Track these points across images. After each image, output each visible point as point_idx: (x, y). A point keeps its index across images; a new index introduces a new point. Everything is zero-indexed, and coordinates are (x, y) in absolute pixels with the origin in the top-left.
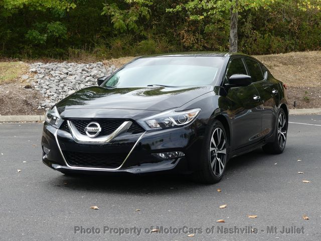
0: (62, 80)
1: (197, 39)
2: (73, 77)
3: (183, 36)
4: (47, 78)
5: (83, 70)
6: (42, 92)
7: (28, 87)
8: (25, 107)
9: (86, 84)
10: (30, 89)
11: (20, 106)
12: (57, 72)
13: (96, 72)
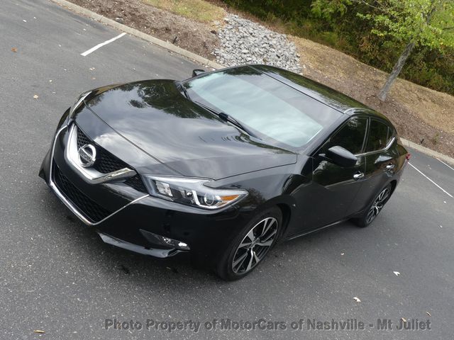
0: (244, 37)
1: (373, 49)
2: (254, 39)
3: (363, 41)
4: (234, 30)
5: (265, 37)
6: (222, 41)
7: (213, 32)
8: (202, 48)
9: (261, 50)
10: (214, 35)
11: (199, 44)
12: (245, 29)
13: (275, 42)
